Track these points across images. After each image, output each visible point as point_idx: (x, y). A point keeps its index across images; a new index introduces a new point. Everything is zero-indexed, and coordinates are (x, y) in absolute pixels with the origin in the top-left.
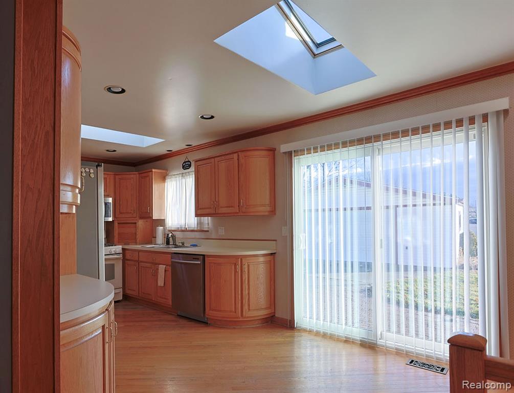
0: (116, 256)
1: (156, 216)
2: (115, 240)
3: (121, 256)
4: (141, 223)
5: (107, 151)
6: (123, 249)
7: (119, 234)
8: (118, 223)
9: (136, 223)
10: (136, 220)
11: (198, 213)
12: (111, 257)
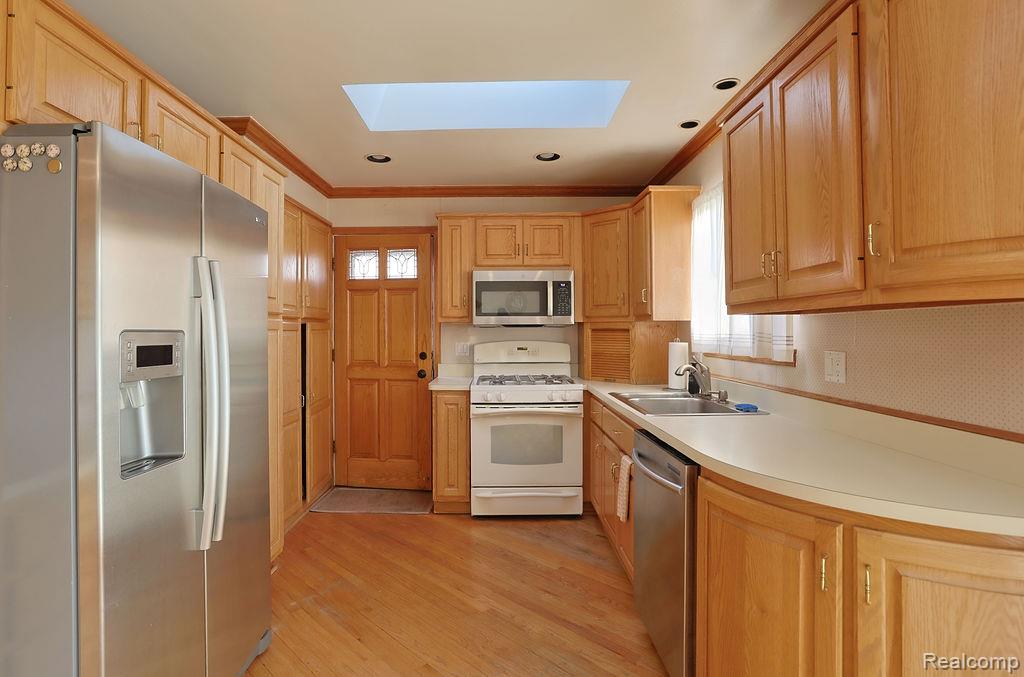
0: (566, 409)
1: (661, 312)
2: (586, 369)
3: (580, 409)
4: (640, 331)
5: (539, 157)
6: (587, 394)
7: (595, 355)
8: (593, 330)
9: (628, 330)
10: (630, 322)
11: (736, 301)
12: (553, 409)
